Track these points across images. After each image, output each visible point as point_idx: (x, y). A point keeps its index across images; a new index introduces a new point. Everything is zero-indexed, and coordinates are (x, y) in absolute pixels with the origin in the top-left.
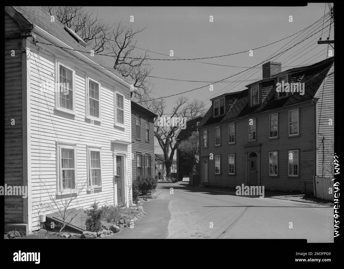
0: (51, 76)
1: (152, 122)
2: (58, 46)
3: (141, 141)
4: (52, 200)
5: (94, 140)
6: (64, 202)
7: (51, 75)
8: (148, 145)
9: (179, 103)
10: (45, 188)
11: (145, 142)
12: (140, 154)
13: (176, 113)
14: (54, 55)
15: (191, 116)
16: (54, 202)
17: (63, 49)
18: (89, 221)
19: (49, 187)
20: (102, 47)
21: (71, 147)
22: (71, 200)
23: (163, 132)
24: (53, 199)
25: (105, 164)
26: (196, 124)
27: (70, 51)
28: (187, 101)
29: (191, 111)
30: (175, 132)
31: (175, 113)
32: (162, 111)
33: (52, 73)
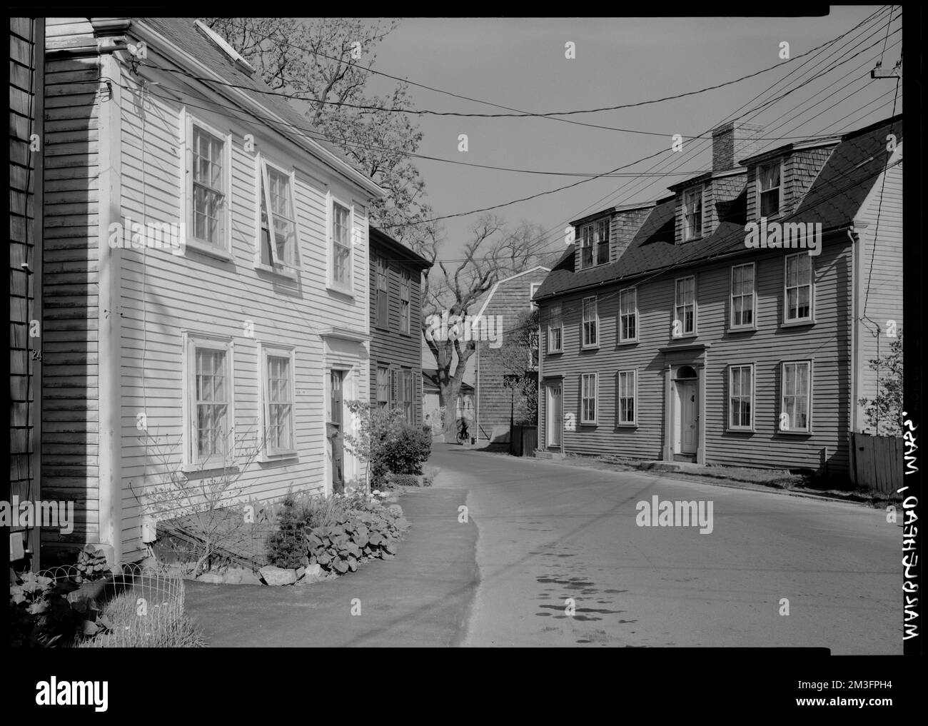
0: (170, 153)
1: (415, 279)
2: (190, 75)
3: (388, 332)
4: (177, 484)
5: (276, 328)
6: (207, 489)
7: (172, 152)
8: (406, 343)
9: (481, 232)
10: (157, 453)
11: (398, 336)
12: (385, 366)
13: (474, 257)
14: (179, 99)
15: (514, 266)
16: (181, 488)
17: (203, 84)
18: (274, 541)
19: (168, 450)
20: (280, 76)
21: (219, 346)
22: (228, 484)
23: (436, 308)
24: (178, 482)
25: (304, 392)
26: (529, 288)
27: (220, 88)
28: (502, 227)
29: (511, 254)
30: (468, 308)
31: (470, 259)
32: (435, 252)
33: (173, 147)
